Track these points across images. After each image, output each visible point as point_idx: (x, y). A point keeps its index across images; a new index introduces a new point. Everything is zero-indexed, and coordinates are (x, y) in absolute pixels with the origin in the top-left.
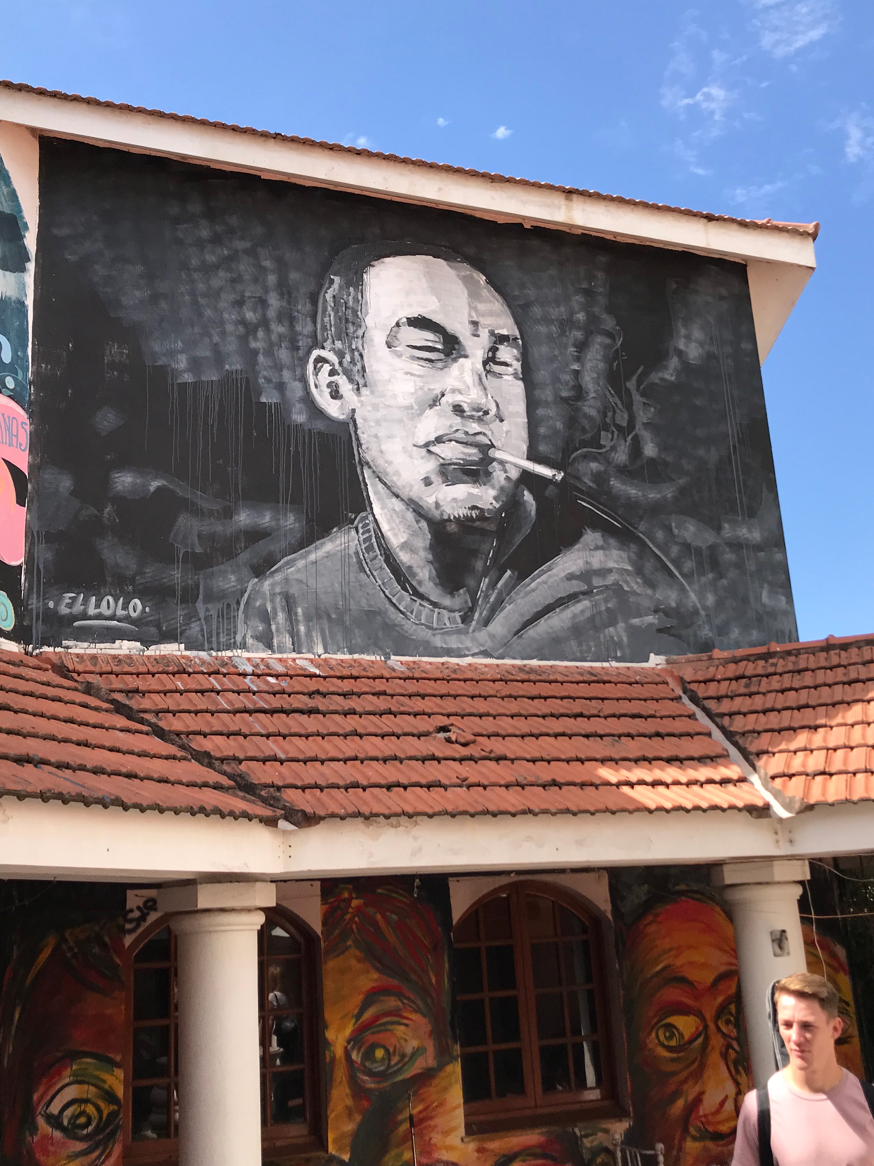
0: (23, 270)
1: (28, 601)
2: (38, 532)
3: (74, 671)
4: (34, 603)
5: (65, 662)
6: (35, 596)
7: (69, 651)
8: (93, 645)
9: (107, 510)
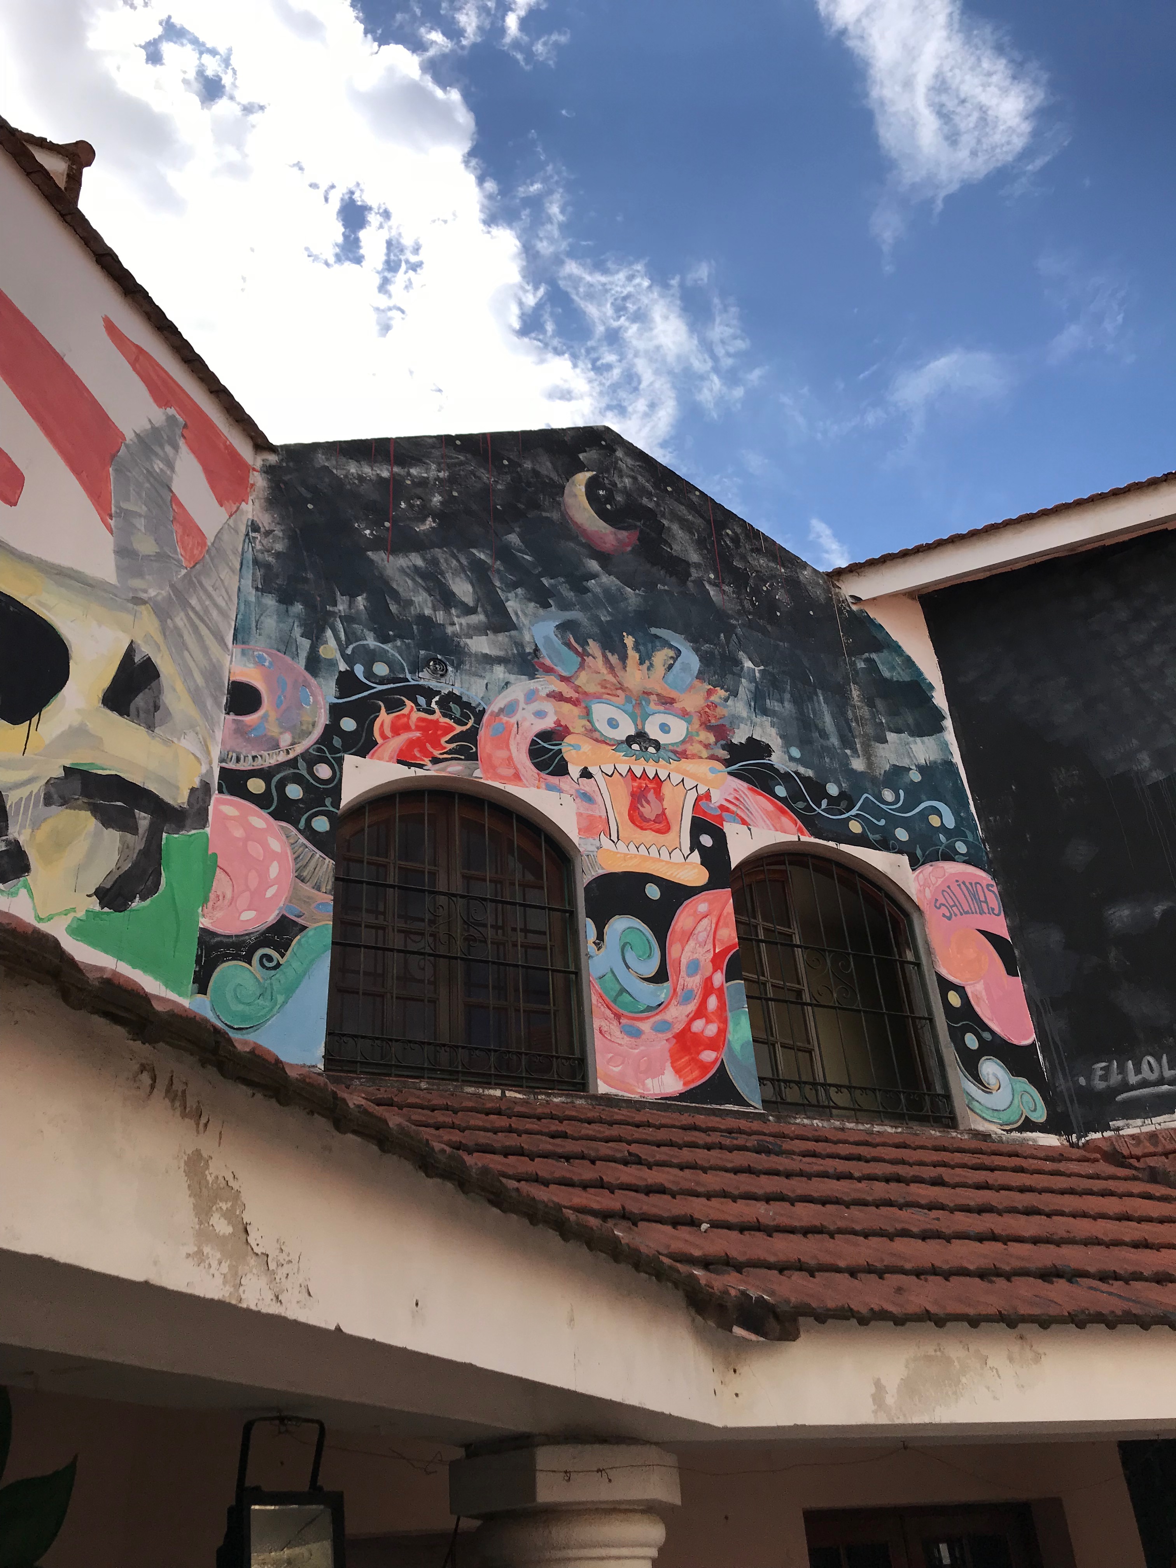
0: (941, 729)
1: (1054, 1084)
2: (1041, 1001)
3: (1132, 1156)
4: (1062, 1084)
5: (1117, 1147)
6: (1061, 1076)
7: (1121, 1133)
8: (1148, 1121)
9: (1112, 955)
